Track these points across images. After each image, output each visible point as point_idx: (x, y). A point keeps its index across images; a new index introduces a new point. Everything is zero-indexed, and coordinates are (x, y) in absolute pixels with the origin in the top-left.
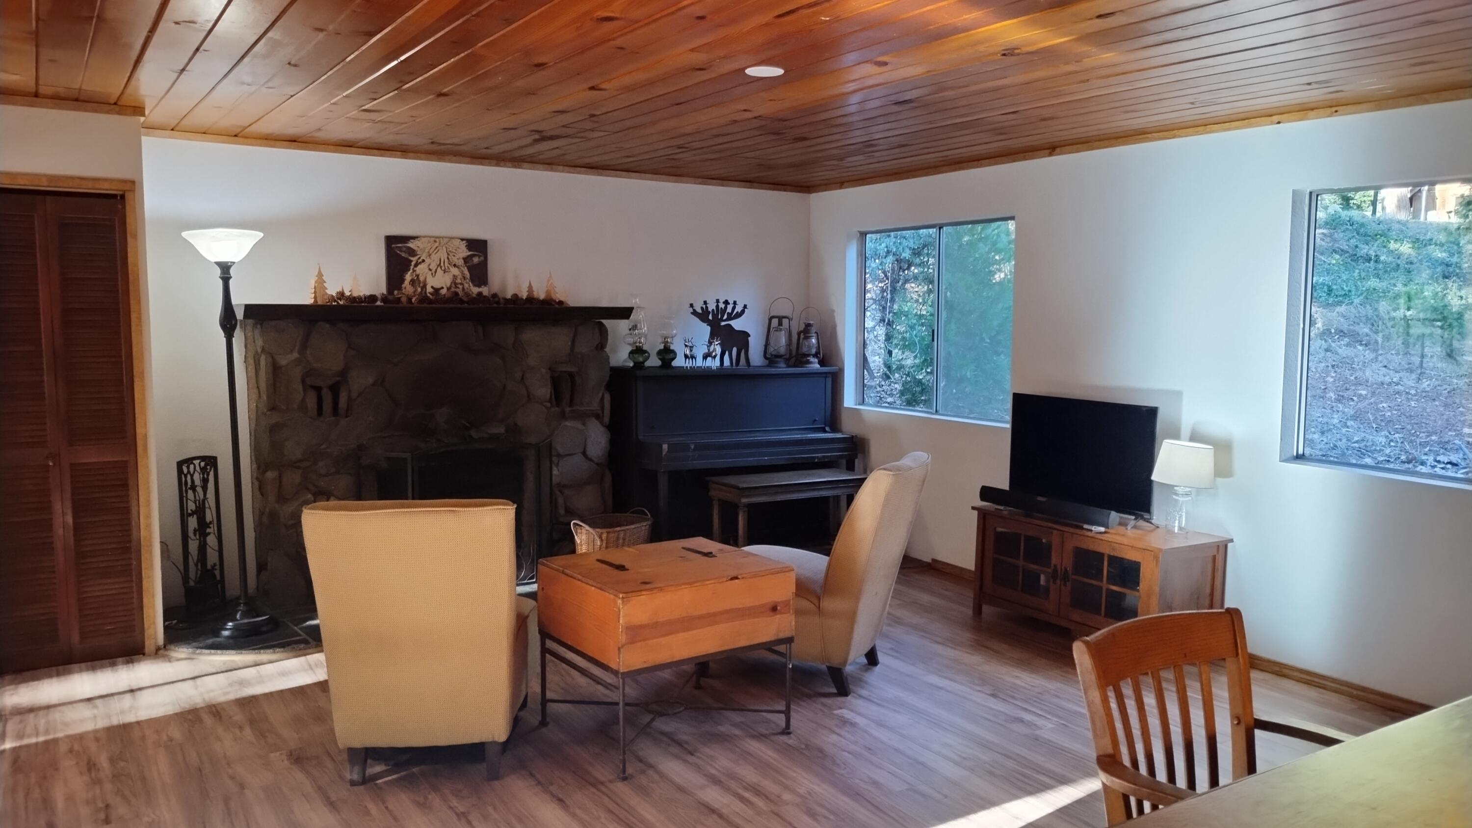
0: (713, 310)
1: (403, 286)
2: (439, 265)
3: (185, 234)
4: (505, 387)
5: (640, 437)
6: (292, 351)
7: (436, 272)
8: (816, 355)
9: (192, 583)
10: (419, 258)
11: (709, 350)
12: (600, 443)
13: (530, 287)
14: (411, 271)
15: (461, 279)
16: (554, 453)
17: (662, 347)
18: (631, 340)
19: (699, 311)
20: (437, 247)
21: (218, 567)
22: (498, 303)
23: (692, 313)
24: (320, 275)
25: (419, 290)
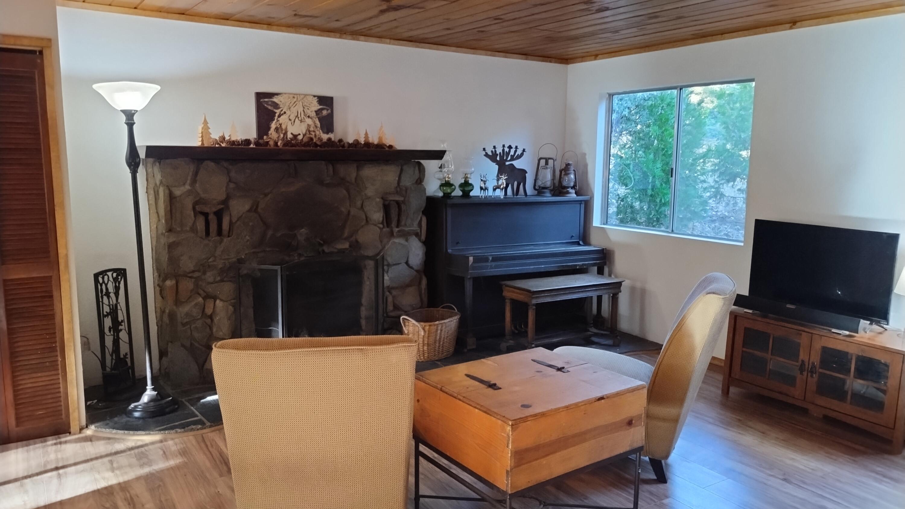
0: (500, 153)
1: (270, 132)
2: (297, 116)
3: (95, 86)
4: (349, 212)
5: (449, 251)
6: (184, 184)
7: (294, 122)
8: (573, 187)
9: (108, 369)
10: (282, 110)
11: (498, 183)
12: (419, 255)
13: (366, 134)
14: (276, 121)
15: (313, 128)
16: (385, 263)
17: (463, 181)
18: (441, 176)
19: (490, 154)
20: (295, 102)
21: (129, 356)
22: (343, 146)
23: (484, 155)
24: (205, 122)
25: (282, 136)
